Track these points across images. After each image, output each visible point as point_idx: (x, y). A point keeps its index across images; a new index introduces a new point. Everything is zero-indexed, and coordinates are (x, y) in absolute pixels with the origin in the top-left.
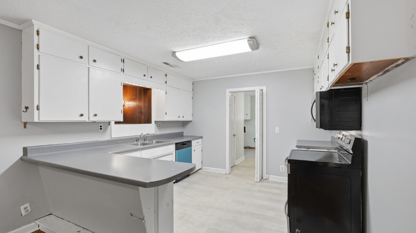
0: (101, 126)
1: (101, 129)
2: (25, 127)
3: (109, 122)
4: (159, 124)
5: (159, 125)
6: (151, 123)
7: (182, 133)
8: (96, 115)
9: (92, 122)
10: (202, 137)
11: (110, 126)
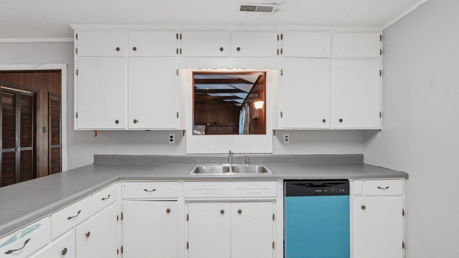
0: (171, 137)
1: (172, 140)
2: (96, 135)
3: (184, 131)
4: (285, 135)
5: (285, 138)
6: (265, 133)
7: (361, 157)
8: (135, 121)
9: (146, 130)
10: (406, 176)
11: (184, 137)
